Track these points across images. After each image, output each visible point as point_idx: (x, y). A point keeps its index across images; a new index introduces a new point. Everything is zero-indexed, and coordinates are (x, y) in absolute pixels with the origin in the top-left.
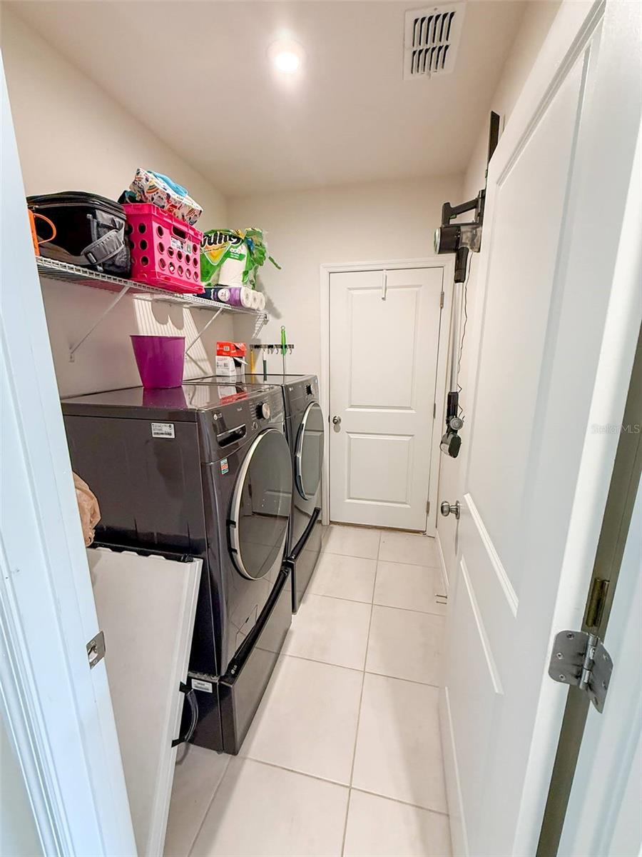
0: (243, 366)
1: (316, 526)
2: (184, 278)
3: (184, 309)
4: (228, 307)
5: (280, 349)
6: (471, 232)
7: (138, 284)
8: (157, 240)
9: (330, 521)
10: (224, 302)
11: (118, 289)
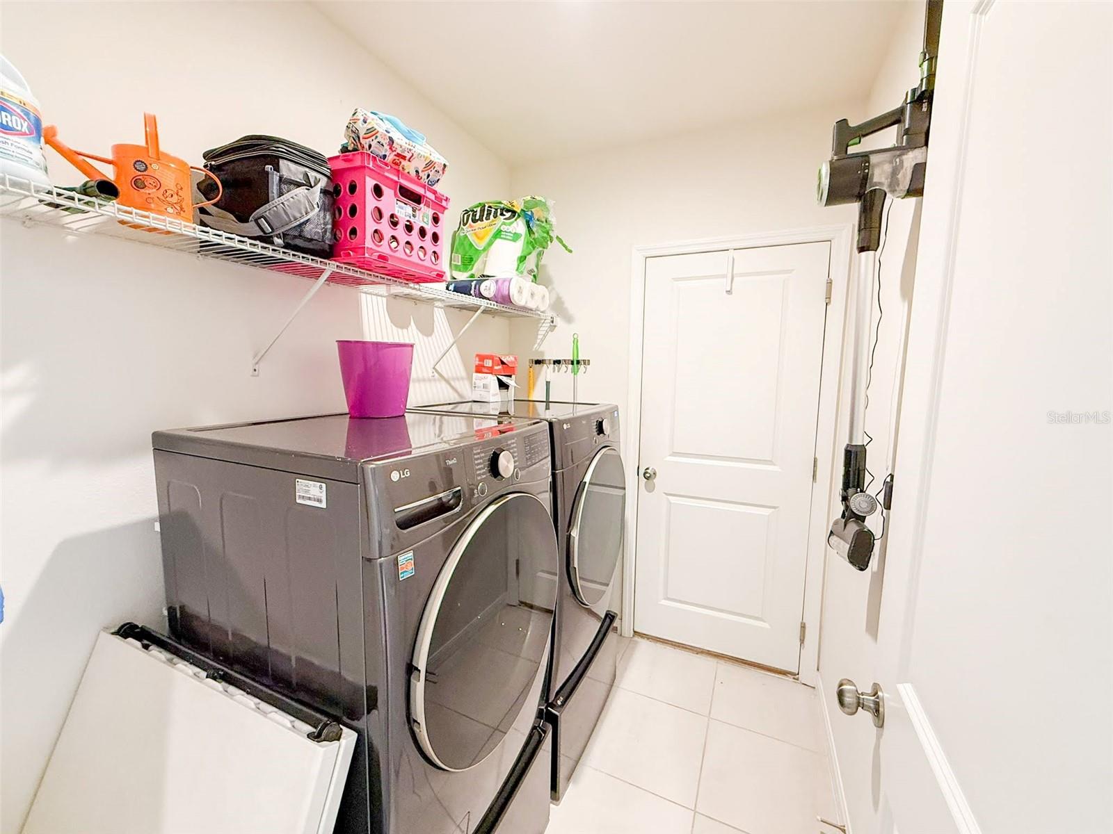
0: (511, 390)
1: (611, 636)
2: (415, 259)
3: (436, 309)
4: (493, 305)
5: (570, 366)
6: (891, 162)
7: (344, 266)
8: (371, 202)
9: (635, 632)
10: (488, 299)
11: (316, 273)
